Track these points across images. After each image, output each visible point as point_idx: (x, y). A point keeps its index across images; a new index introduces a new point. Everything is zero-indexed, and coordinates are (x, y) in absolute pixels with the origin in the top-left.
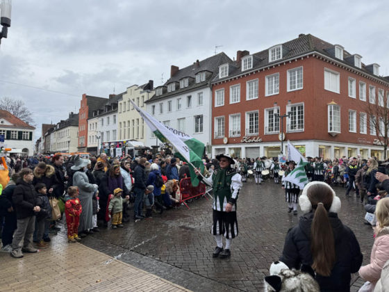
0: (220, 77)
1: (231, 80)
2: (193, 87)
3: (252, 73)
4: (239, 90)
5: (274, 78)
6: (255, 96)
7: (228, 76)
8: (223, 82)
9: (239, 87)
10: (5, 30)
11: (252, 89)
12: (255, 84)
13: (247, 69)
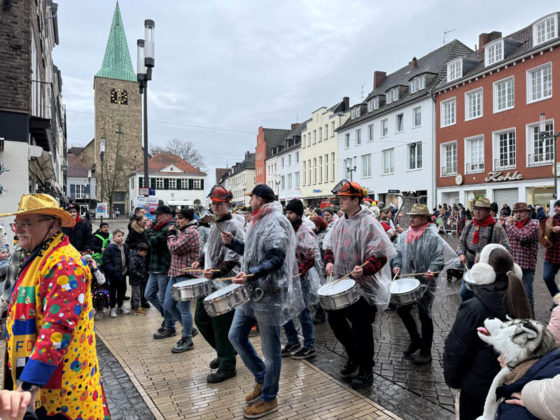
0: (449, 80)
1: (467, 82)
2: (406, 100)
3: (502, 69)
4: (481, 98)
5: (542, 72)
6: (509, 105)
7: (461, 76)
8: (454, 87)
9: (481, 93)
10: (149, 71)
11: (504, 94)
12: (509, 85)
13: (495, 62)
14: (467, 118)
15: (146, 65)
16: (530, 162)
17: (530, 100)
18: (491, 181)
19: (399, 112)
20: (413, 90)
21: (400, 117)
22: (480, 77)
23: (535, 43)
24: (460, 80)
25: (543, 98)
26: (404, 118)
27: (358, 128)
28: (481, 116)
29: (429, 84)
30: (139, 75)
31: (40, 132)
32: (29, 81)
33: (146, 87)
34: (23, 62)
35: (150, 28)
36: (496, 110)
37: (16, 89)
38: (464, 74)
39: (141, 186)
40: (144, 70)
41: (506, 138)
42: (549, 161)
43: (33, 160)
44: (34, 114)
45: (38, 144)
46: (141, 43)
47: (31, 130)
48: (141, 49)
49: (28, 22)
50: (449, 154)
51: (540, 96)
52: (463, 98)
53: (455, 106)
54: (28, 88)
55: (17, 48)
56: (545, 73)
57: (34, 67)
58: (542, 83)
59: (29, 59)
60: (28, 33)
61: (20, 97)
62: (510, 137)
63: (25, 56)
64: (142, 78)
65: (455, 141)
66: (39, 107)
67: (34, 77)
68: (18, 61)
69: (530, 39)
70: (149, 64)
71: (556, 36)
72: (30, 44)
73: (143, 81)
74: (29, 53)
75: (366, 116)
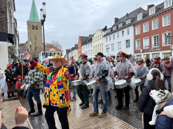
0: (138, 20)
1: (144, 20)
2: (125, 26)
3: (155, 16)
4: (148, 25)
5: (167, 16)
6: (157, 27)
7: (142, 19)
8: (140, 22)
9: (148, 24)
10: (44, 19)
11: (155, 24)
12: (157, 21)
13: (153, 14)
14: (144, 32)
15: (43, 17)
16: (163, 45)
17: (163, 26)
18: (151, 51)
19: (123, 30)
20: (127, 23)
21: (123, 32)
22: (148, 19)
23: (165, 8)
24: (142, 20)
25: (167, 25)
26: (124, 32)
27: (110, 35)
28: (148, 31)
29: (132, 21)
30: (41, 20)
31: (11, 38)
32: (7, 23)
33: (44, 24)
34: (5, 17)
35: (44, 5)
36: (153, 29)
37: (3, 25)
38: (143, 18)
39: (43, 55)
40: (43, 18)
41: (156, 38)
42: (169, 44)
43: (9, 47)
44: (9, 33)
45: (10, 42)
46: (41, 10)
47: (8, 38)
48: (42, 12)
49: (6, 4)
50: (138, 43)
51: (166, 25)
52: (143, 25)
53: (140, 28)
54: (7, 25)
55: (3, 12)
56: (168, 17)
57: (8, 18)
58: (167, 20)
59: (7, 16)
60: (6, 7)
61: (4, 28)
62: (157, 37)
63: (5, 15)
64: (42, 21)
65: (140, 39)
66: (10, 31)
67: (8, 21)
68: (3, 16)
69: (163, 7)
70: (44, 16)
71: (172, 5)
72: (7, 11)
73: (43, 22)
74: (6, 14)
75: (112, 32)
